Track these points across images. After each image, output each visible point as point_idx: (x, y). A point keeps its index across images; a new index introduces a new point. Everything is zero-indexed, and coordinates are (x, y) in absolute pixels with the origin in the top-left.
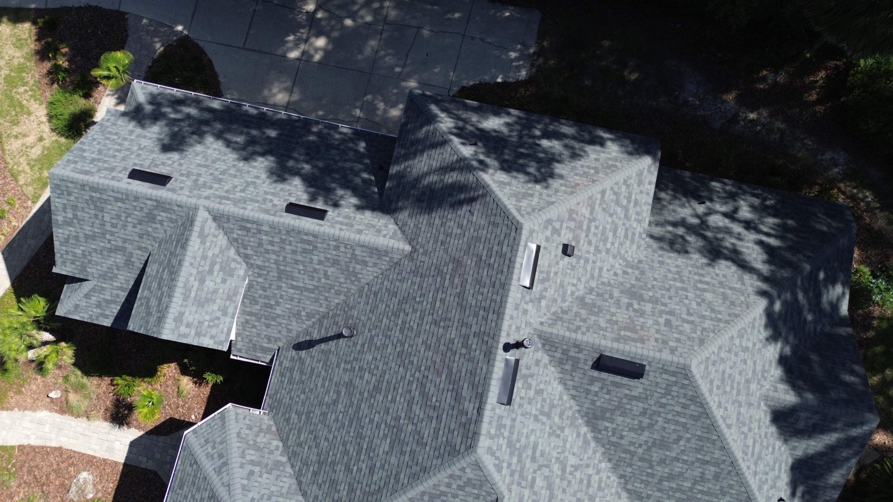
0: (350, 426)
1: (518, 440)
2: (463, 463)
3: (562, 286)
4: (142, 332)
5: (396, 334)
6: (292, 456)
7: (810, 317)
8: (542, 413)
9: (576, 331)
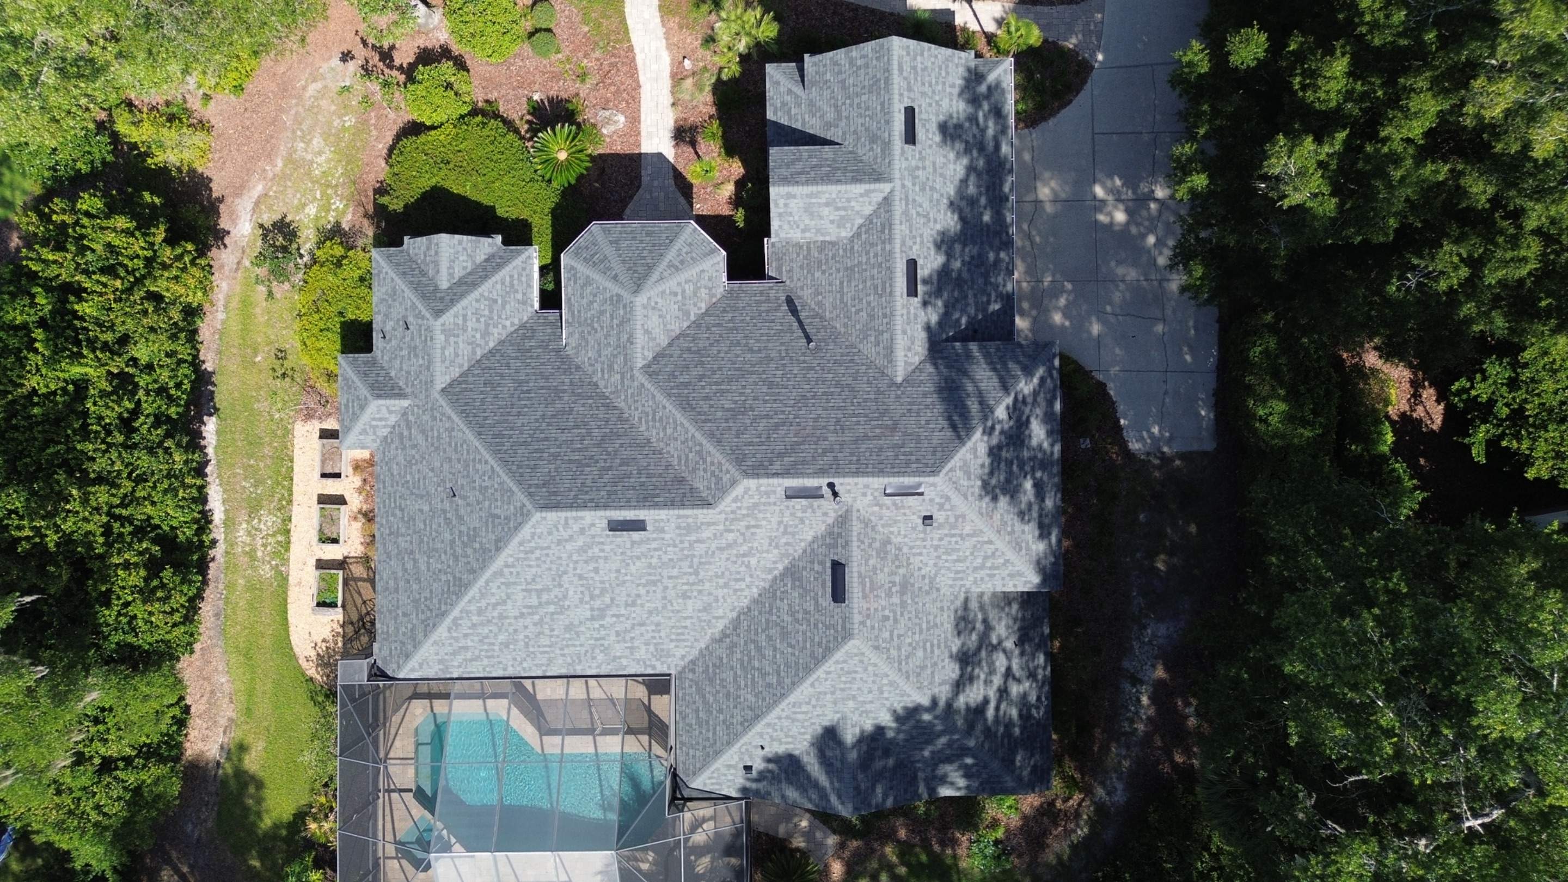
0: (736, 369)
1: (760, 511)
2: (733, 471)
3: (896, 522)
4: (771, 164)
5: (821, 389)
6: (696, 324)
7: (926, 753)
8: (786, 527)
9: (859, 540)
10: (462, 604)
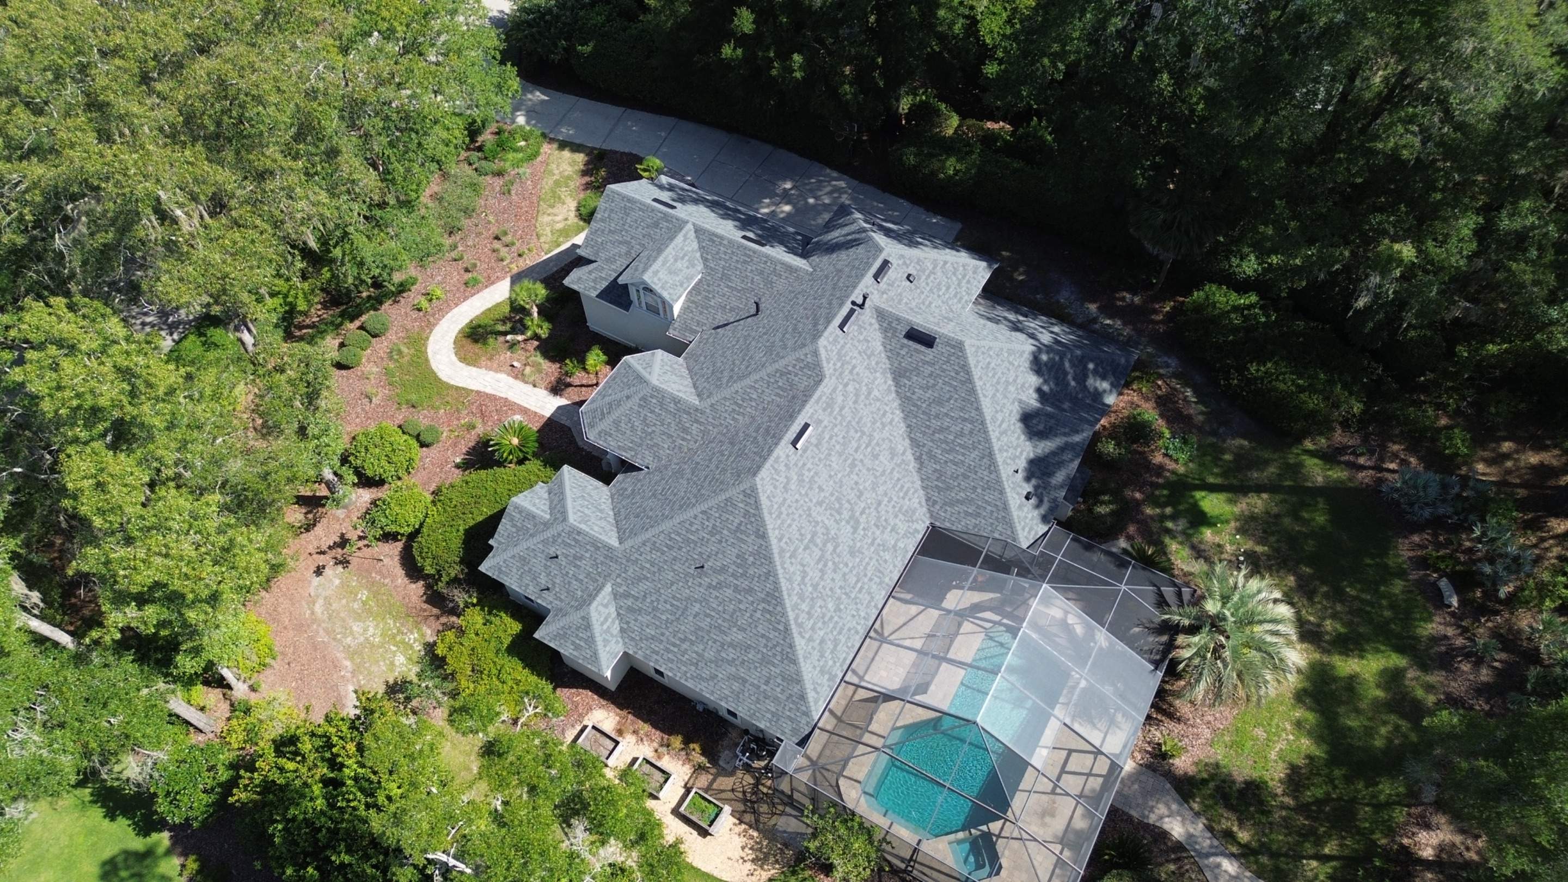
0: (741, 353)
1: (845, 356)
2: (807, 350)
3: (900, 294)
5: (787, 308)
6: (693, 375)
8: (865, 353)
9: (900, 312)
10: (788, 604)
